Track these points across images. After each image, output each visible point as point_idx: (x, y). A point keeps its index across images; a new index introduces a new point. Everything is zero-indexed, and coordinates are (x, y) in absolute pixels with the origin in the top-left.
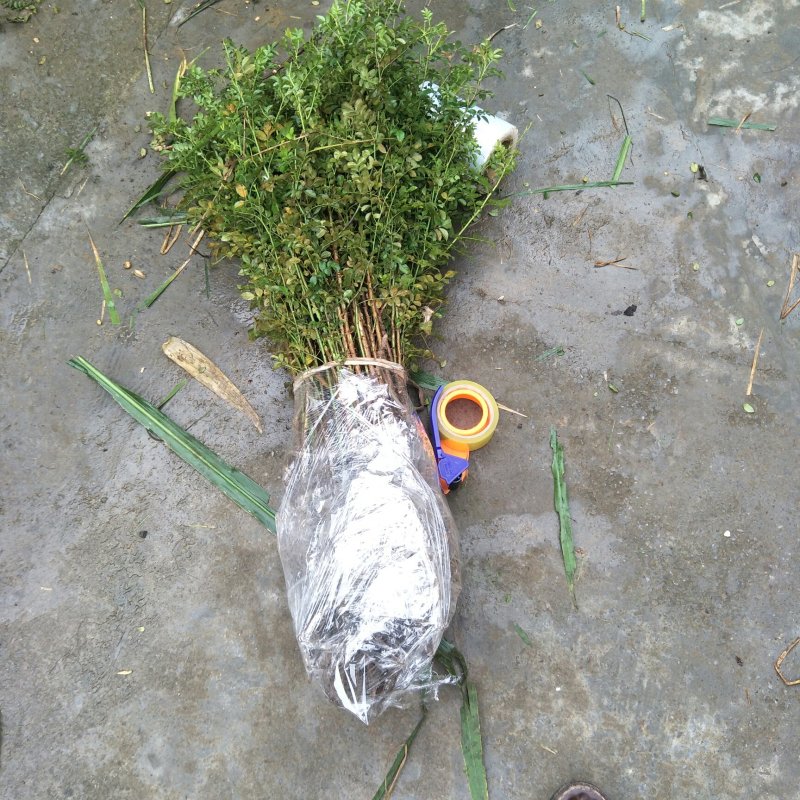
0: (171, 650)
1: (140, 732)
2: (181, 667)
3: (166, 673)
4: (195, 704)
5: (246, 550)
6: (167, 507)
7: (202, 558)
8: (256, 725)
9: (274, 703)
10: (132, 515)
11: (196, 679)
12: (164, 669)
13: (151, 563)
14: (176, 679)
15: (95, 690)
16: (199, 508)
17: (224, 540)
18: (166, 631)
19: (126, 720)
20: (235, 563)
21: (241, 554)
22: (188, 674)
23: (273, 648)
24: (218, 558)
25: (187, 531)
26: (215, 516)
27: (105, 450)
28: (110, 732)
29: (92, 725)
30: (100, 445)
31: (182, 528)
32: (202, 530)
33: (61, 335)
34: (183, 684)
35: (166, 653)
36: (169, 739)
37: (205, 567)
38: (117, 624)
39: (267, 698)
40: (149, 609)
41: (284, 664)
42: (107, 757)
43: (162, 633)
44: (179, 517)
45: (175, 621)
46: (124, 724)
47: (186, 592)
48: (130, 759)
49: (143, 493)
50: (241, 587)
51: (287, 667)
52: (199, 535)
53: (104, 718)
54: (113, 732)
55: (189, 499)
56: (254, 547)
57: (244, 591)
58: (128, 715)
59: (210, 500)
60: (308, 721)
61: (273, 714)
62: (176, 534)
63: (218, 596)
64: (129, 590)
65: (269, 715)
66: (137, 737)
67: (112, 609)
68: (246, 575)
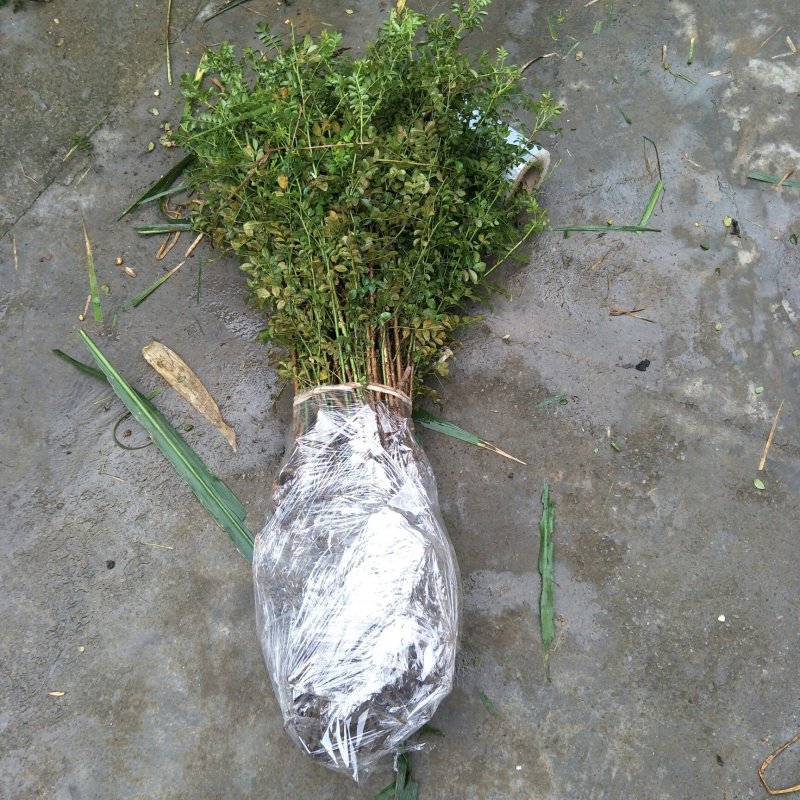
0: (109, 675)
1: (64, 761)
2: (117, 695)
3: (101, 699)
4: (127, 736)
5: (202, 577)
6: (125, 521)
7: (155, 580)
8: (189, 767)
9: (211, 747)
10: (88, 526)
11: (132, 710)
12: (99, 696)
13: (100, 578)
14: (111, 708)
15: (23, 708)
16: (158, 526)
17: (181, 563)
18: (107, 654)
19: (52, 745)
20: (188, 589)
21: (196, 581)
22: (124, 703)
23: (217, 686)
24: (172, 582)
25: (143, 549)
26: (175, 536)
27: (69, 453)
28: (33, 757)
29: (15, 747)
30: (64, 447)
31: (138, 545)
32: (157, 550)
33: (39, 327)
34: (117, 714)
35: (104, 678)
36: (94, 771)
37: (157, 590)
38: (57, 640)
39: (205, 739)
40: (92, 629)
41: (227, 705)
42: (25, 785)
43: (102, 656)
44: (136, 533)
45: (118, 645)
46: (49, 749)
47: (133, 614)
48: (50, 789)
49: (102, 504)
50: (191, 617)
51: (230, 709)
52: (155, 554)
53: (29, 740)
54: (36, 757)
55: (150, 515)
56: (211, 574)
57: (195, 621)
58: (54, 740)
59: (170, 519)
60: (245, 770)
61: (209, 757)
62: (130, 551)
63: (167, 623)
64: (73, 605)
65: (203, 758)
66: (60, 766)
67: (53, 624)
68: (199, 604)
